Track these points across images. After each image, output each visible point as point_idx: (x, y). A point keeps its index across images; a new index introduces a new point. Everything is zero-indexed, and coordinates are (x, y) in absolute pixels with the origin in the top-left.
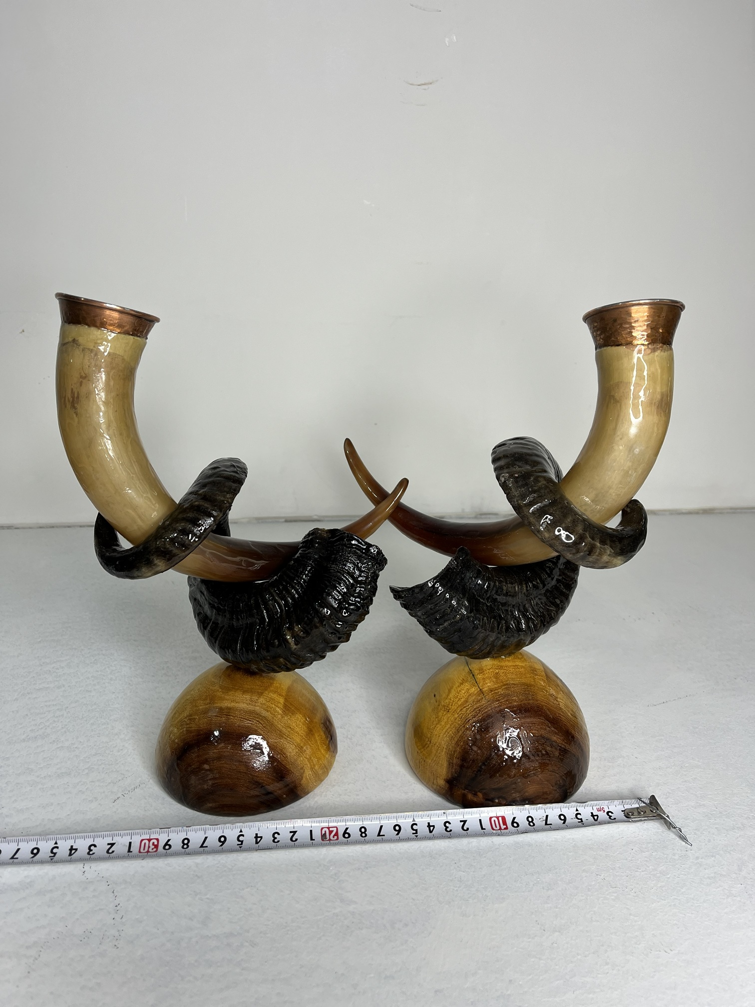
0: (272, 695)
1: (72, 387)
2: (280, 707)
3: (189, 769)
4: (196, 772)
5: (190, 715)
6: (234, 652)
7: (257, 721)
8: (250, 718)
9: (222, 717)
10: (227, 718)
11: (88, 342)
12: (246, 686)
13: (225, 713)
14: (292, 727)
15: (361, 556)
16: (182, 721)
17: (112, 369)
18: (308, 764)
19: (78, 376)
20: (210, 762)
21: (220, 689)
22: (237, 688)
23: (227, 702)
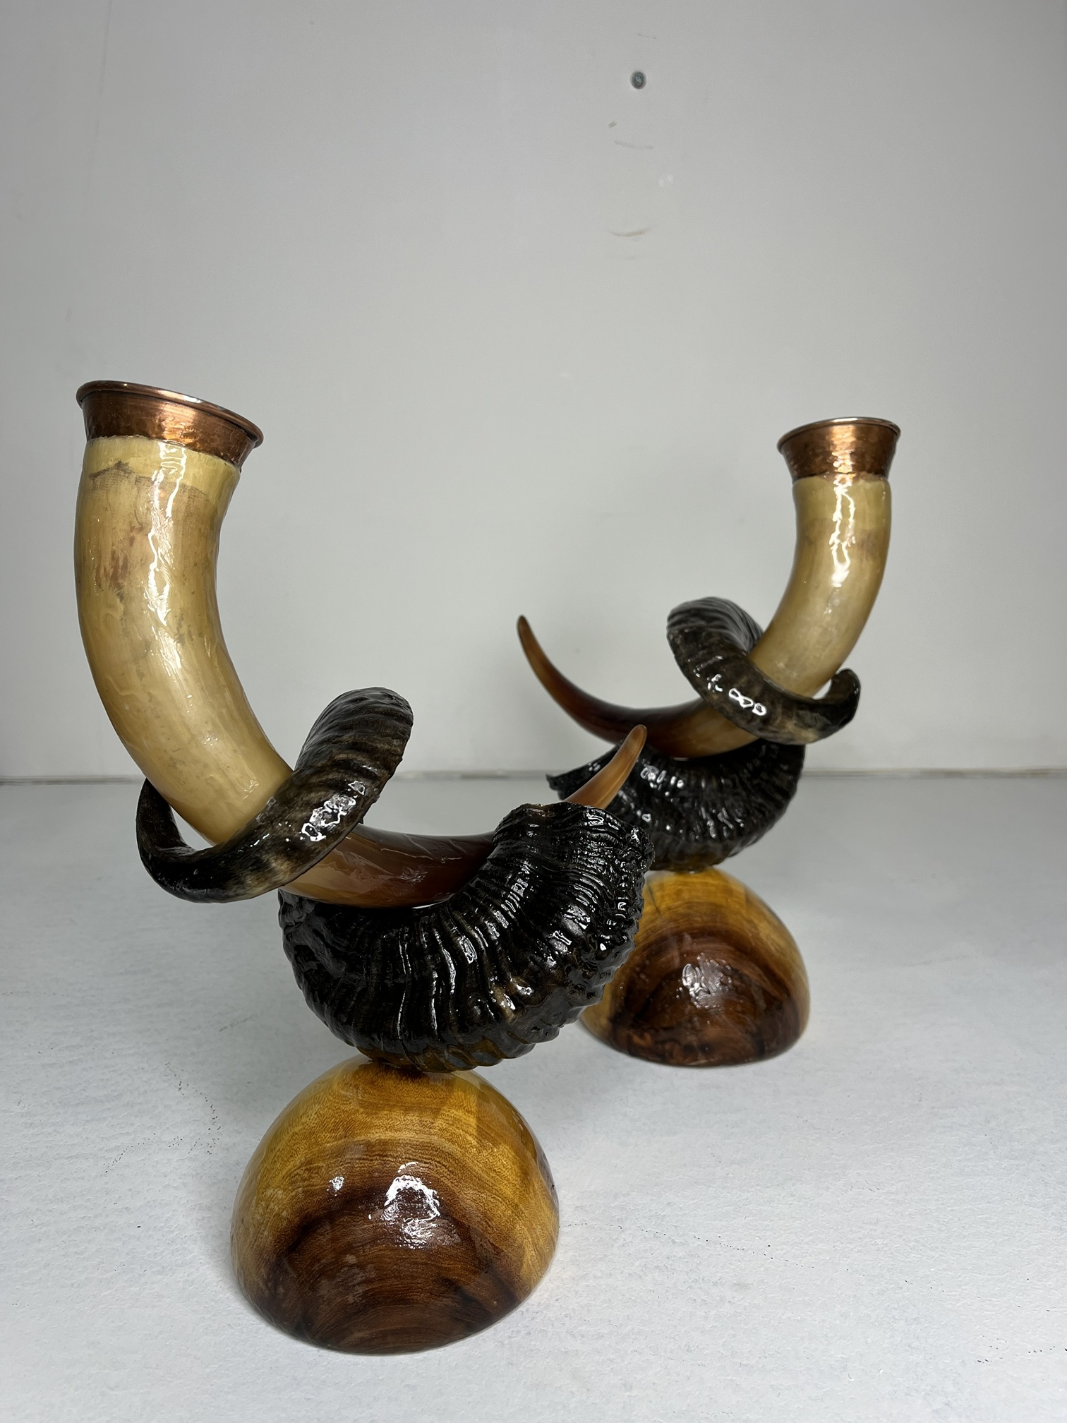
1: (114, 548)
2: (473, 1134)
3: (316, 1268)
4: (328, 1272)
5: (308, 1161)
6: (390, 1036)
7: (439, 1162)
8: (426, 1158)
9: (372, 1160)
10: (383, 1162)
11: (146, 465)
12: (408, 1099)
13: (377, 1153)
14: (496, 1168)
15: (617, 846)
16: (292, 1175)
17: (188, 515)
18: (529, 1236)
19: (126, 527)
20: (356, 1249)
21: (361, 1107)
22: (391, 1103)
23: (378, 1131)
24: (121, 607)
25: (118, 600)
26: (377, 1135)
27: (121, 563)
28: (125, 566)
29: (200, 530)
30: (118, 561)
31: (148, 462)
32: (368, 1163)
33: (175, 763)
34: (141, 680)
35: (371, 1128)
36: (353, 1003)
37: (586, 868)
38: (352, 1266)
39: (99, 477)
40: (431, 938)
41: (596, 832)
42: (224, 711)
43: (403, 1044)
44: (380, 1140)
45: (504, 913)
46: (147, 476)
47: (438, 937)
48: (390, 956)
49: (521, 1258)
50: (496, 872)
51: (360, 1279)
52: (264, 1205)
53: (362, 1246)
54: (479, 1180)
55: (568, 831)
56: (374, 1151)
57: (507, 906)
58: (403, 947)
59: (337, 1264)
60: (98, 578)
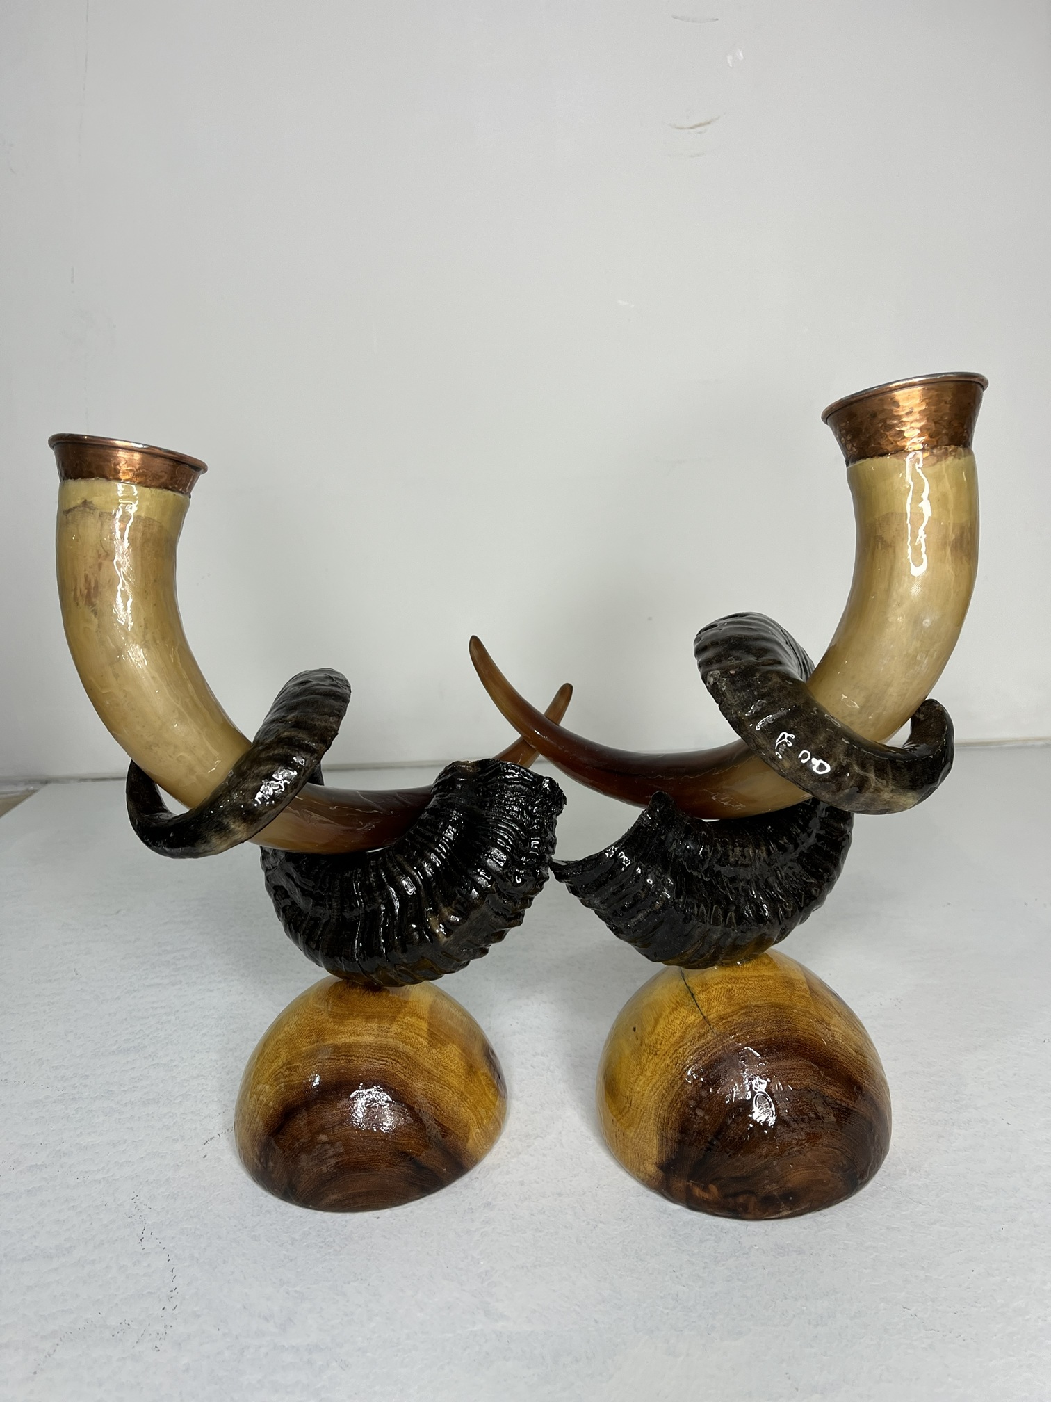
0: (409, 1019)
2: (424, 1037)
3: (296, 1145)
4: (307, 1148)
5: (288, 1062)
6: (349, 957)
7: (394, 1060)
8: (383, 1057)
9: (339, 1060)
10: (347, 1061)
11: (107, 502)
12: (369, 1010)
13: (343, 1054)
14: (444, 1064)
15: (529, 795)
16: (276, 1073)
17: (145, 541)
18: (473, 1117)
19: (94, 555)
20: (327, 1130)
21: (330, 1017)
22: (355, 1013)
23: (344, 1036)
24: (96, 621)
25: (93, 616)
26: (343, 1039)
27: (93, 585)
28: (96, 587)
29: (157, 552)
30: (90, 583)
31: (108, 499)
32: (335, 1062)
33: (151, 746)
34: (117, 680)
35: (338, 1034)
36: (319, 932)
37: (503, 814)
38: (325, 1143)
39: (70, 513)
40: (378, 877)
41: (512, 784)
42: (188, 700)
43: (360, 965)
44: (346, 1044)
45: (438, 855)
46: (108, 511)
47: (384, 876)
48: (347, 893)
49: (466, 1135)
50: (431, 820)
51: (331, 1153)
52: (256, 1096)
53: (332, 1127)
54: (429, 1073)
55: (489, 784)
56: (340, 1052)
57: (440, 848)
58: (356, 885)
59: (313, 1142)
60: (75, 598)
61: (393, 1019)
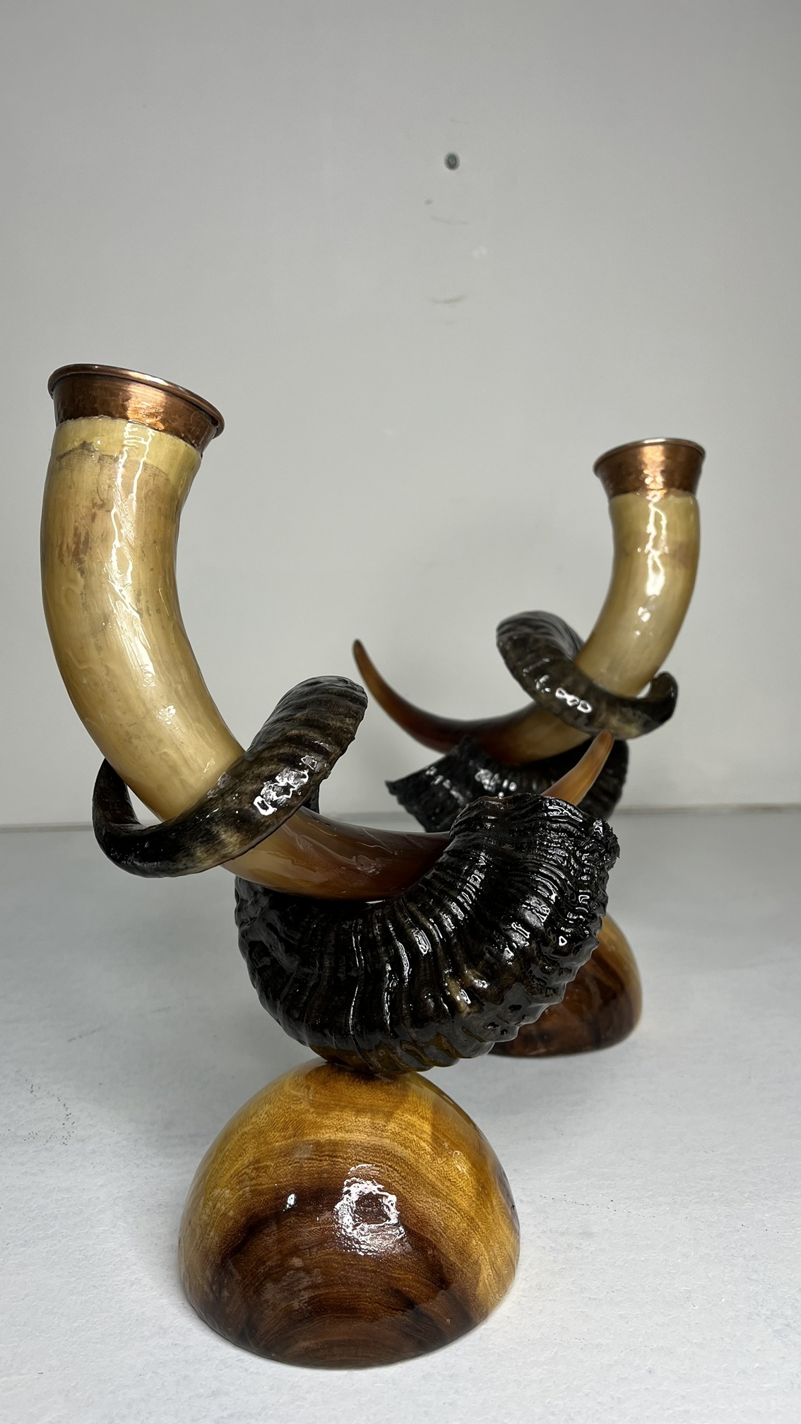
1: (77, 524)
2: (427, 1141)
3: (261, 1270)
4: (275, 1275)
5: (257, 1161)
6: (342, 1032)
7: (390, 1166)
8: (377, 1161)
9: (321, 1161)
10: (332, 1163)
11: (109, 443)
12: (360, 1101)
13: (327, 1153)
14: (451, 1178)
15: (579, 837)
16: (240, 1174)
17: (151, 495)
18: (485, 1253)
19: (88, 503)
20: (303, 1251)
21: (311, 1107)
22: (343, 1104)
23: (328, 1131)
24: (81, 581)
25: (79, 575)
26: (327, 1135)
27: (82, 539)
28: (86, 542)
29: (160, 508)
30: (79, 536)
31: (111, 440)
32: (316, 1163)
33: (130, 738)
34: (99, 654)
35: (321, 1128)
36: (305, 998)
37: (546, 858)
38: (298, 1269)
39: (65, 458)
40: (385, 929)
41: (557, 822)
42: (180, 687)
43: (355, 1039)
44: (330, 1140)
45: (460, 905)
46: (109, 454)
47: (392, 929)
48: (343, 949)
49: (477, 1274)
50: (452, 863)
51: (306, 1283)
52: (211, 1205)
53: (309, 1248)
54: (433, 1188)
55: (527, 822)
56: (323, 1152)
57: (463, 897)
58: (356, 938)
59: (283, 1267)
60: (61, 555)
61: (389, 1116)
